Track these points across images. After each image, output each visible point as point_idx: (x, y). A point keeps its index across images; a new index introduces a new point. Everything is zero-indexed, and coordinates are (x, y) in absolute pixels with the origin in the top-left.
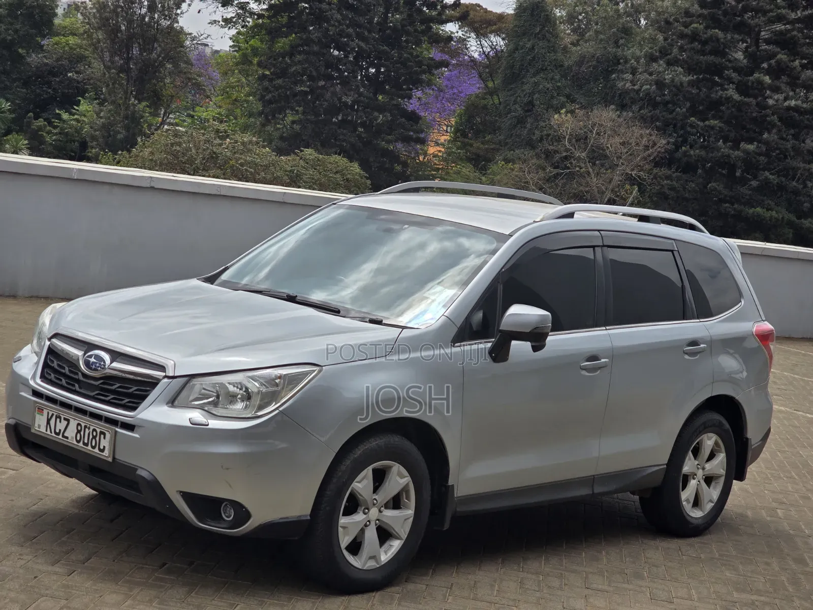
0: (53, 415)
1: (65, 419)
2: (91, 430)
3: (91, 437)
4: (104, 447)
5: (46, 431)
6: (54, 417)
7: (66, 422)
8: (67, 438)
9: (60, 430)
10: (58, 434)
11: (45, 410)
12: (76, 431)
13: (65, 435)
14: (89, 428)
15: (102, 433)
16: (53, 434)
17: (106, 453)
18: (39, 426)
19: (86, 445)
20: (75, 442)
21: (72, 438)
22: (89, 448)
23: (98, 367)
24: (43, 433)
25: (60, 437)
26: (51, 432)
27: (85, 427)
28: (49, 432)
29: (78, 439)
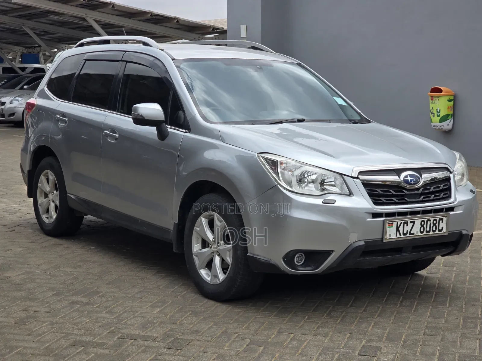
0: (401, 223)
1: (411, 222)
2: (432, 221)
3: (432, 225)
4: (442, 228)
5: (397, 236)
6: (402, 224)
7: (412, 224)
8: (413, 234)
9: (407, 231)
10: (406, 234)
11: (394, 222)
12: (420, 226)
13: (412, 232)
14: (430, 221)
15: (440, 220)
16: (402, 236)
17: (444, 230)
18: (390, 235)
19: (429, 231)
20: (419, 234)
21: (417, 232)
22: (431, 232)
23: (416, 181)
24: (394, 238)
25: (408, 235)
26: (400, 235)
27: (427, 221)
28: (398, 236)
29: (422, 230)
